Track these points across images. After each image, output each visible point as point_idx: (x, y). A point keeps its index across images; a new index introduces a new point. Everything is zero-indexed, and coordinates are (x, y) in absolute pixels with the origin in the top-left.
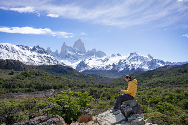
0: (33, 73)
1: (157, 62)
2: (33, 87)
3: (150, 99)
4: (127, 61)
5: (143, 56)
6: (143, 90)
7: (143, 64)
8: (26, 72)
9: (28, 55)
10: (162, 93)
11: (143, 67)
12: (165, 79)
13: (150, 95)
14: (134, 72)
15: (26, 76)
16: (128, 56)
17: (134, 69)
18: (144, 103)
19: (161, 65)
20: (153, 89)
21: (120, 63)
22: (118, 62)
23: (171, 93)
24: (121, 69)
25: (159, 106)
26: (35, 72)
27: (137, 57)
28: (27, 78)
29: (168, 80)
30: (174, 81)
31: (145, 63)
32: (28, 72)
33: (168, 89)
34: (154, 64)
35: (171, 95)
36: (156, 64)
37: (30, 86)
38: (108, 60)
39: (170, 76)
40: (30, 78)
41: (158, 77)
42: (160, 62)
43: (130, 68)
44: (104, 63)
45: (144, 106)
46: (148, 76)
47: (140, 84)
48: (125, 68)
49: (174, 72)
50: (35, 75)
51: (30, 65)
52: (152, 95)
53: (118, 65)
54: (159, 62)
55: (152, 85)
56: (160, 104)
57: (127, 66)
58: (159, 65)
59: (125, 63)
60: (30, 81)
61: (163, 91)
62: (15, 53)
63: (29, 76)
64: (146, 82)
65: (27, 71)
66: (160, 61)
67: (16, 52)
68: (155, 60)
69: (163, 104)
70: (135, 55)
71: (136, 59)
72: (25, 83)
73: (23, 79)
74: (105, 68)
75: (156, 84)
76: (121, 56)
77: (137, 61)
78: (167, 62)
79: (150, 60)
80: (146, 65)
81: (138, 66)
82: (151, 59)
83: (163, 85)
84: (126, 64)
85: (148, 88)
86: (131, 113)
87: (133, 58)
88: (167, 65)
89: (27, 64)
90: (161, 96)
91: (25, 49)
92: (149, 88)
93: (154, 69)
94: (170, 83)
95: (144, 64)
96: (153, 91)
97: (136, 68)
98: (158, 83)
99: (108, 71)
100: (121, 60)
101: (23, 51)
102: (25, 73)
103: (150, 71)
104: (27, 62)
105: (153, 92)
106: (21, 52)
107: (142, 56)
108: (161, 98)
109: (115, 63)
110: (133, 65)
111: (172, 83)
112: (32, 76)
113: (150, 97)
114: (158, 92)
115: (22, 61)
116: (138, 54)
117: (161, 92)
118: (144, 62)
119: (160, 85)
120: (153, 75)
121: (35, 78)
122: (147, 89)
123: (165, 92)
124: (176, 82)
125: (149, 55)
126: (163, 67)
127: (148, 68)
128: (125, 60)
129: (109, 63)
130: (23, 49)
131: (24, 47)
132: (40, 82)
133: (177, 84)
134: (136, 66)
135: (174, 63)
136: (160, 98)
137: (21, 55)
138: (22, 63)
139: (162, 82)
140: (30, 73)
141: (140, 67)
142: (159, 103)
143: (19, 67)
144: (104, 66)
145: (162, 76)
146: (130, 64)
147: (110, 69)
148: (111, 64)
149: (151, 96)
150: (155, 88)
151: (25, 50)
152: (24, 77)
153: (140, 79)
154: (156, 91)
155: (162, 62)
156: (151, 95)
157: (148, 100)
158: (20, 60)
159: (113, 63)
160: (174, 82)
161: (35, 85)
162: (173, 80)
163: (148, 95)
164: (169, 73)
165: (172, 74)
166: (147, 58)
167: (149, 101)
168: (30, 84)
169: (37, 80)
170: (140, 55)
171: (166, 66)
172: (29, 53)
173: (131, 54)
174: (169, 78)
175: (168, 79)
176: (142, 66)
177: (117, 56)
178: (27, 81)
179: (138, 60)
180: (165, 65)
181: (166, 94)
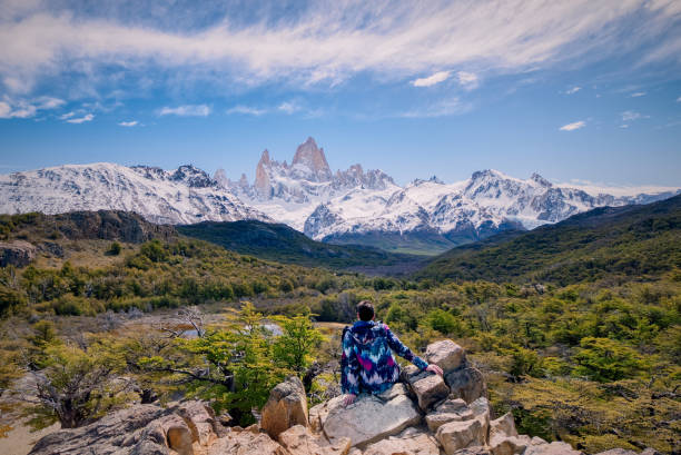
0: (175, 248)
1: (568, 196)
2: (175, 293)
3: (553, 325)
4: (464, 199)
5: (517, 180)
6: (526, 295)
7: (518, 207)
8: (155, 245)
9: (161, 194)
10: (594, 306)
11: (520, 217)
12: (602, 253)
13: (553, 311)
14: (492, 234)
15: (154, 260)
16: (466, 183)
17: (491, 222)
18: (533, 342)
19: (583, 208)
20: (561, 291)
21: (442, 207)
22: (434, 204)
23: (626, 303)
24: (447, 227)
25: (584, 352)
26: (180, 245)
27: (497, 184)
28: (158, 264)
29: (611, 257)
30: (634, 261)
31: (525, 203)
32: (159, 247)
33: (615, 290)
34: (556, 204)
35: (626, 311)
36: (563, 204)
37: (167, 289)
38: (402, 197)
39: (618, 244)
40: (166, 264)
41: (577, 248)
42: (575, 198)
43: (477, 221)
44: (390, 209)
45: (535, 352)
46: (540, 245)
47: (517, 275)
48: (459, 223)
49: (630, 229)
50: (181, 254)
51: (166, 226)
52: (561, 312)
53: (436, 214)
54: (571, 197)
55: (558, 275)
56: (587, 347)
57: (465, 215)
58: (575, 208)
59: (459, 205)
60: (164, 273)
61: (595, 298)
62: (125, 189)
63: (163, 260)
64: (538, 266)
65: (157, 242)
66: (576, 195)
67: (128, 187)
68: (559, 190)
69: (597, 345)
70: (488, 179)
71: (493, 191)
72: (151, 279)
73: (145, 269)
74: (394, 223)
75: (572, 271)
76: (442, 183)
77: (498, 196)
78: (602, 197)
79: (541, 191)
80: (528, 208)
81: (504, 214)
82: (545, 190)
83: (596, 275)
84: (463, 207)
85: (544, 287)
86: (436, 398)
87: (481, 189)
88: (603, 205)
89: (159, 222)
90: (590, 314)
91: (155, 175)
92: (549, 288)
93: (557, 221)
94: (621, 268)
95: (523, 207)
96: (563, 297)
97: (496, 222)
98: (577, 269)
99: (406, 232)
100: (445, 198)
101: (147, 182)
102: (152, 248)
103: (546, 227)
104: (158, 217)
105: (562, 302)
106: (142, 186)
107: (512, 179)
108: (593, 323)
109: (426, 208)
110: (484, 210)
111: (629, 268)
112: (172, 258)
113: (553, 318)
114: (578, 300)
115: (144, 214)
116: (499, 173)
117: (590, 302)
118: (521, 200)
119: (584, 277)
120: (557, 240)
121: (179, 265)
122: (542, 292)
123: (603, 300)
124: (643, 262)
125: (536, 177)
126: (589, 213)
127: (539, 218)
128: (457, 197)
129: (407, 207)
130: (148, 176)
131: (151, 172)
132: (194, 275)
133: (646, 272)
134: (495, 213)
135: (625, 199)
136: (587, 324)
137: (141, 197)
138: (143, 219)
139: (590, 265)
140: (166, 248)
141: (511, 217)
142: (584, 341)
143: (136, 231)
144: (392, 217)
145: (591, 244)
146: (474, 209)
147: (413, 228)
148: (414, 210)
149: (558, 317)
150: (569, 288)
151: (153, 179)
152: (148, 260)
153: (515, 258)
154: (572, 298)
155: (583, 196)
156: (556, 311)
157: (548, 329)
158: (139, 210)
159: (420, 208)
160: (634, 264)
161: (182, 288)
162: (628, 256)
163: (547, 311)
164: (611, 233)
165: (623, 238)
166: (530, 187)
167: (550, 335)
168: (166, 283)
169: (186, 270)
170: (504, 178)
171: (598, 211)
172: (164, 188)
173: (476, 175)
174: (615, 249)
175: (611, 252)
176: (516, 213)
177: (431, 184)
178: (158, 275)
179: (499, 193)
180: (596, 205)
181: (607, 310)
